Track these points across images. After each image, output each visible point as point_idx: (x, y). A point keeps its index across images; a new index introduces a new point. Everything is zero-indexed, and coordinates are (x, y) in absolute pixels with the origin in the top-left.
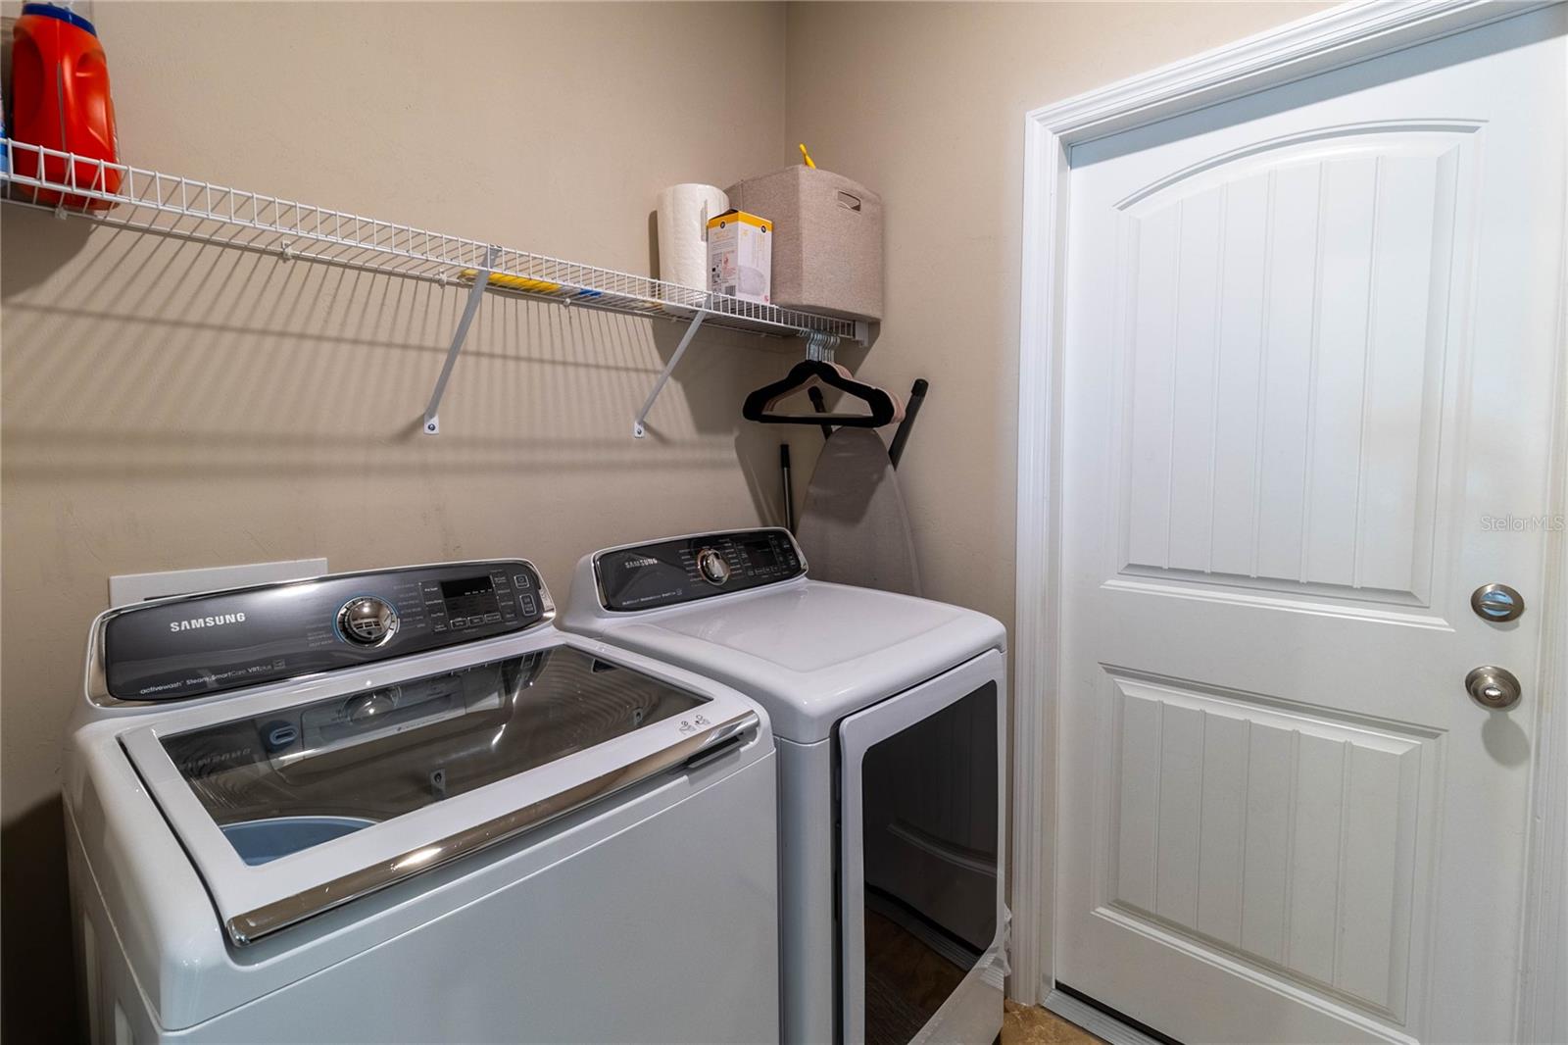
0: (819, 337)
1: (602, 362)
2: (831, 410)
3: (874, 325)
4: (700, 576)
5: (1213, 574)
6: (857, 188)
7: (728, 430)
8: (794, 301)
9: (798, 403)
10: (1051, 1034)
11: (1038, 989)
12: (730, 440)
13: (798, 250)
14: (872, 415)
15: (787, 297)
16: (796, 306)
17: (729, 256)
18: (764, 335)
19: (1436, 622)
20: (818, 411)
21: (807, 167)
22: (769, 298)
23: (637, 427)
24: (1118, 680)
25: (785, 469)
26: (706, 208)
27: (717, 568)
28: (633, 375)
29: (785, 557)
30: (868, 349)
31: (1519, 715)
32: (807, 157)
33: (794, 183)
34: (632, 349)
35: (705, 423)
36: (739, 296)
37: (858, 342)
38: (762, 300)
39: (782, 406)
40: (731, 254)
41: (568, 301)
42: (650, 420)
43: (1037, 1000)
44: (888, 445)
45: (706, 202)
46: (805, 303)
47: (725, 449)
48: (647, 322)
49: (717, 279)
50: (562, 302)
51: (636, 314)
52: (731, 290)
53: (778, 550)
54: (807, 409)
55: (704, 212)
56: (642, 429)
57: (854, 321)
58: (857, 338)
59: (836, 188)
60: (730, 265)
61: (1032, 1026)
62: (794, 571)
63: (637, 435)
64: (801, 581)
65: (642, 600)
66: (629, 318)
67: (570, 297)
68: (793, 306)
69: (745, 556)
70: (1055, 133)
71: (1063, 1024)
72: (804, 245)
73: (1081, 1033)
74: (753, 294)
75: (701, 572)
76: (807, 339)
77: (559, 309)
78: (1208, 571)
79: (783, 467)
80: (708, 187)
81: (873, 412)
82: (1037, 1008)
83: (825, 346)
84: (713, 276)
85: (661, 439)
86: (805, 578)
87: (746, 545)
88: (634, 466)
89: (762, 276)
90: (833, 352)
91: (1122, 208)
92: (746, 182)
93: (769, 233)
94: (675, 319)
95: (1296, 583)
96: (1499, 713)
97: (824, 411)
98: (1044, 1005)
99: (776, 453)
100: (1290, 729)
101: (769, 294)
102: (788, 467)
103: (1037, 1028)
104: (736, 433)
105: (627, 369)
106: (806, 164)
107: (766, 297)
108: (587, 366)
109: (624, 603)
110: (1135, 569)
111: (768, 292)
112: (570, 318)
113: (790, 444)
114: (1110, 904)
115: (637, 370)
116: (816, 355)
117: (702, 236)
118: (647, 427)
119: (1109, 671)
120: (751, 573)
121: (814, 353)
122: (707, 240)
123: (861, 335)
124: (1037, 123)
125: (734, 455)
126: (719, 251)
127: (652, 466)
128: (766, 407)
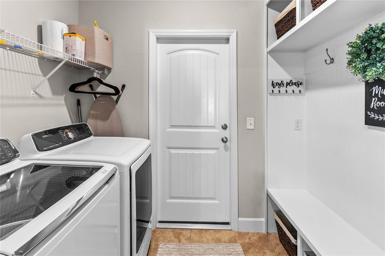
0: (97, 71)
1: (20, 70)
2: (95, 90)
3: (109, 69)
4: (66, 138)
5: (186, 126)
6: (108, 36)
7: (62, 95)
8: (93, 61)
9: (86, 88)
10: (160, 232)
11: (156, 224)
12: (63, 97)
13: (94, 48)
14: (115, 93)
15: (90, 59)
16: (93, 62)
17: (73, 46)
18: (73, 68)
19: (217, 131)
20: (92, 90)
21: (96, 27)
22: (84, 59)
23: (32, 92)
24: (170, 150)
25: (79, 106)
26: (63, 29)
27: (71, 135)
28: (31, 75)
29: (87, 131)
30: (107, 76)
31: (228, 143)
32: (96, 24)
33: (93, 30)
34: (31, 67)
35: (55, 92)
36: (77, 57)
37: (104, 73)
38: (82, 59)
39: (80, 89)
40: (74, 45)
41: (8, 48)
42: (37, 91)
43: (156, 227)
44: (115, 100)
45: (63, 28)
46: (96, 62)
47: (61, 100)
48: (37, 60)
49: (68, 51)
50: (5, 48)
51: (32, 56)
52: (74, 55)
53: (85, 129)
54: (88, 90)
55: (62, 31)
56: (34, 93)
57: (104, 68)
58: (105, 72)
59: (103, 34)
60: (73, 48)
61: (156, 233)
62: (90, 135)
63: (32, 95)
64: (92, 137)
65: (50, 147)
66: (30, 57)
67: (9, 47)
68: (92, 62)
69: (77, 131)
70: (155, 36)
71: (162, 229)
72: (96, 47)
73: (166, 229)
74: (80, 57)
75: (66, 137)
76: (93, 71)
77: (3, 50)
78: (185, 125)
79: (78, 105)
80: (63, 24)
81: (115, 92)
82: (156, 229)
83: (98, 73)
84: (66, 50)
85: (40, 97)
86: (93, 136)
87: (77, 128)
88: (31, 105)
89: (82, 53)
90: (99, 75)
91: (168, 54)
92: (75, 25)
93: (84, 41)
94: (46, 59)
95: (199, 126)
96: (225, 143)
97: (94, 90)
98: (157, 227)
99: (76, 102)
100: (199, 153)
101: (84, 58)
102: (80, 105)
103: (157, 233)
104: (64, 96)
105: (29, 74)
106: (96, 26)
107: (83, 58)
108: (14, 71)
109: (44, 149)
110: (173, 126)
111: (84, 57)
112: (8, 54)
113: (80, 99)
114: (169, 198)
115: (33, 74)
116: (96, 76)
117: (62, 38)
118: (36, 93)
119: (168, 148)
120: (80, 136)
121: (95, 75)
122: (63, 39)
123: (106, 71)
124: (152, 33)
125: (63, 102)
126: (68, 43)
127: (37, 105)
128: (76, 88)
